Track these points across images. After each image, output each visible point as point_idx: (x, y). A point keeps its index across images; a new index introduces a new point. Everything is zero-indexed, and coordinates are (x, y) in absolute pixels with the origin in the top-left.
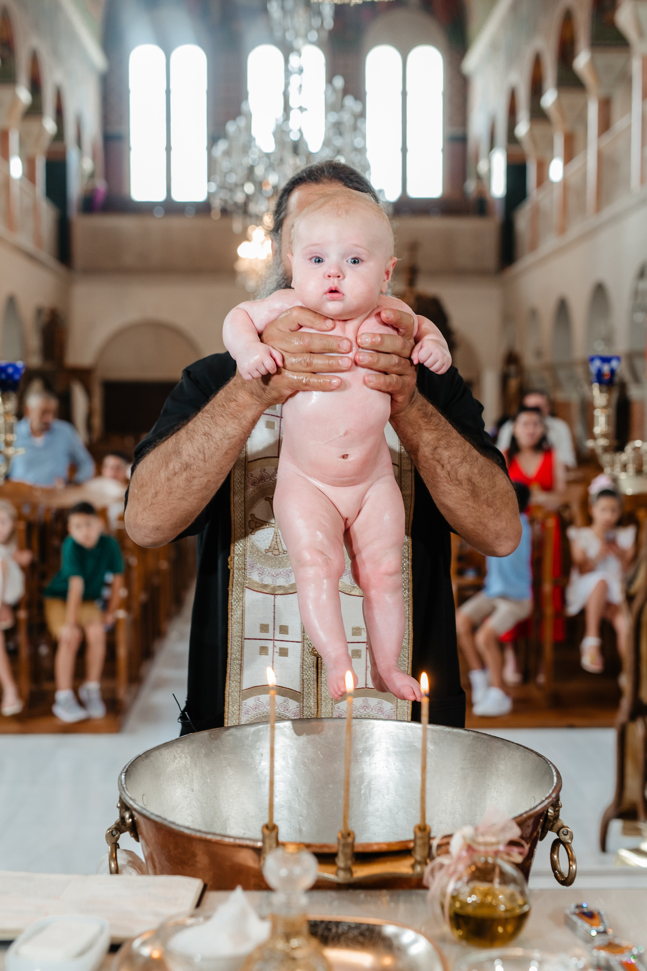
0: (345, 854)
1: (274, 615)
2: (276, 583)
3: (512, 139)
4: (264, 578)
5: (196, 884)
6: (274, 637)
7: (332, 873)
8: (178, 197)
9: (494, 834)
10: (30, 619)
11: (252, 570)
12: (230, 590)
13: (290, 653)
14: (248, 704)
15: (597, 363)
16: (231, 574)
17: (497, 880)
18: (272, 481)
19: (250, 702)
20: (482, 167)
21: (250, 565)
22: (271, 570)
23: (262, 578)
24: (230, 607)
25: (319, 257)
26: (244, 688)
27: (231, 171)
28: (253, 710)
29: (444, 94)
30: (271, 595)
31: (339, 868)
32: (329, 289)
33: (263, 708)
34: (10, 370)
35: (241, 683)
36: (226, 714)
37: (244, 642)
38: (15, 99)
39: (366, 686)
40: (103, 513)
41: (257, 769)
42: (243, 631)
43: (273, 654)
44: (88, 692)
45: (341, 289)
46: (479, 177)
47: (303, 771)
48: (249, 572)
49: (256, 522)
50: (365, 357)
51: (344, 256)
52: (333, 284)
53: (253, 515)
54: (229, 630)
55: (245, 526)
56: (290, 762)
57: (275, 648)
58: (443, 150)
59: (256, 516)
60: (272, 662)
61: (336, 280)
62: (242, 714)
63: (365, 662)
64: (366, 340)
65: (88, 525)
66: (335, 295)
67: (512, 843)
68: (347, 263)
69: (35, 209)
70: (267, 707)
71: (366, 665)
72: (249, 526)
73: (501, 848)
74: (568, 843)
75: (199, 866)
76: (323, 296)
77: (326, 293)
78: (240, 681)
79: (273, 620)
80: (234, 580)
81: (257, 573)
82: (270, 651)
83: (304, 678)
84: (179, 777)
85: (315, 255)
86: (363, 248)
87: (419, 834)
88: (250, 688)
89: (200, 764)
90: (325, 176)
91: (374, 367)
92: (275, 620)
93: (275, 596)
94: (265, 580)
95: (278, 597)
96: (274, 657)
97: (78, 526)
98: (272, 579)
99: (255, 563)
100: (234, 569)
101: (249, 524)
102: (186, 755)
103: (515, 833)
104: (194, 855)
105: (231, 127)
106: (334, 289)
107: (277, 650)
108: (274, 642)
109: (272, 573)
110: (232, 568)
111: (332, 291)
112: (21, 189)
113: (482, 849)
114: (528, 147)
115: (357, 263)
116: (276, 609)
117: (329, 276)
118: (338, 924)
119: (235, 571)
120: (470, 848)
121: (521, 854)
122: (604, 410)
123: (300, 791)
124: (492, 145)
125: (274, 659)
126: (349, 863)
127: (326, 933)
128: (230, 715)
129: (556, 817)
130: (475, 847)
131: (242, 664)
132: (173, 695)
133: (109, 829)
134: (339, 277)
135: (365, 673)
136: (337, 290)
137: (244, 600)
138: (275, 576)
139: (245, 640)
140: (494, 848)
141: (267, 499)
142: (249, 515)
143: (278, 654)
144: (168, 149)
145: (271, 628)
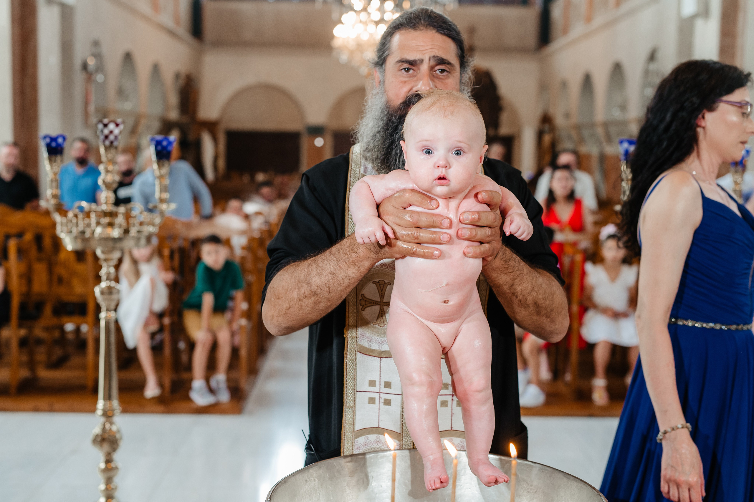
1: (380, 373)
2: (382, 349)
4: (372, 345)
6: (380, 391)
10: (172, 324)
11: (363, 338)
12: (345, 353)
13: (392, 403)
14: (359, 442)
16: (346, 341)
18: (378, 269)
19: (361, 440)
21: (361, 335)
22: (378, 338)
23: (371, 344)
24: (345, 366)
25: (430, 149)
26: (356, 429)
28: (363, 447)
30: (378, 358)
32: (438, 177)
33: (371, 445)
34: (164, 143)
35: (354, 425)
36: (342, 449)
37: (356, 393)
39: (451, 429)
40: (227, 243)
42: (355, 385)
43: (379, 404)
44: (218, 383)
45: (447, 177)
47: (404, 490)
48: (361, 339)
49: (365, 301)
50: (466, 232)
51: (449, 150)
52: (442, 173)
53: (363, 295)
54: (344, 384)
55: (357, 303)
57: (381, 399)
59: (365, 296)
60: (378, 409)
61: (444, 169)
62: (355, 449)
63: (451, 410)
64: (467, 217)
65: (217, 252)
66: (443, 181)
68: (452, 155)
70: (374, 445)
71: (452, 413)
72: (360, 304)
76: (433, 182)
77: (435, 180)
78: (353, 424)
79: (379, 377)
80: (348, 346)
81: (367, 341)
82: (377, 401)
83: (403, 423)
84: (310, 496)
85: (426, 147)
86: (465, 143)
88: (361, 429)
89: (325, 485)
90: (421, 23)
91: (472, 239)
92: (381, 377)
93: (381, 359)
94: (372, 346)
95: (383, 359)
96: (380, 406)
97: (209, 253)
98: (378, 345)
99: (364, 333)
100: (349, 337)
101: (360, 302)
102: (315, 479)
106: (442, 177)
107: (382, 400)
108: (380, 395)
109: (379, 340)
110: (347, 337)
111: (440, 178)
115: (459, 154)
116: (381, 369)
117: (439, 167)
119: (349, 339)
125: (380, 407)
128: (345, 450)
131: (355, 411)
132: (302, 430)
134: (446, 167)
135: (451, 419)
136: (445, 177)
137: (356, 361)
138: (381, 343)
139: (357, 392)
141: (374, 282)
142: (360, 296)
143: (383, 404)
145: (377, 383)
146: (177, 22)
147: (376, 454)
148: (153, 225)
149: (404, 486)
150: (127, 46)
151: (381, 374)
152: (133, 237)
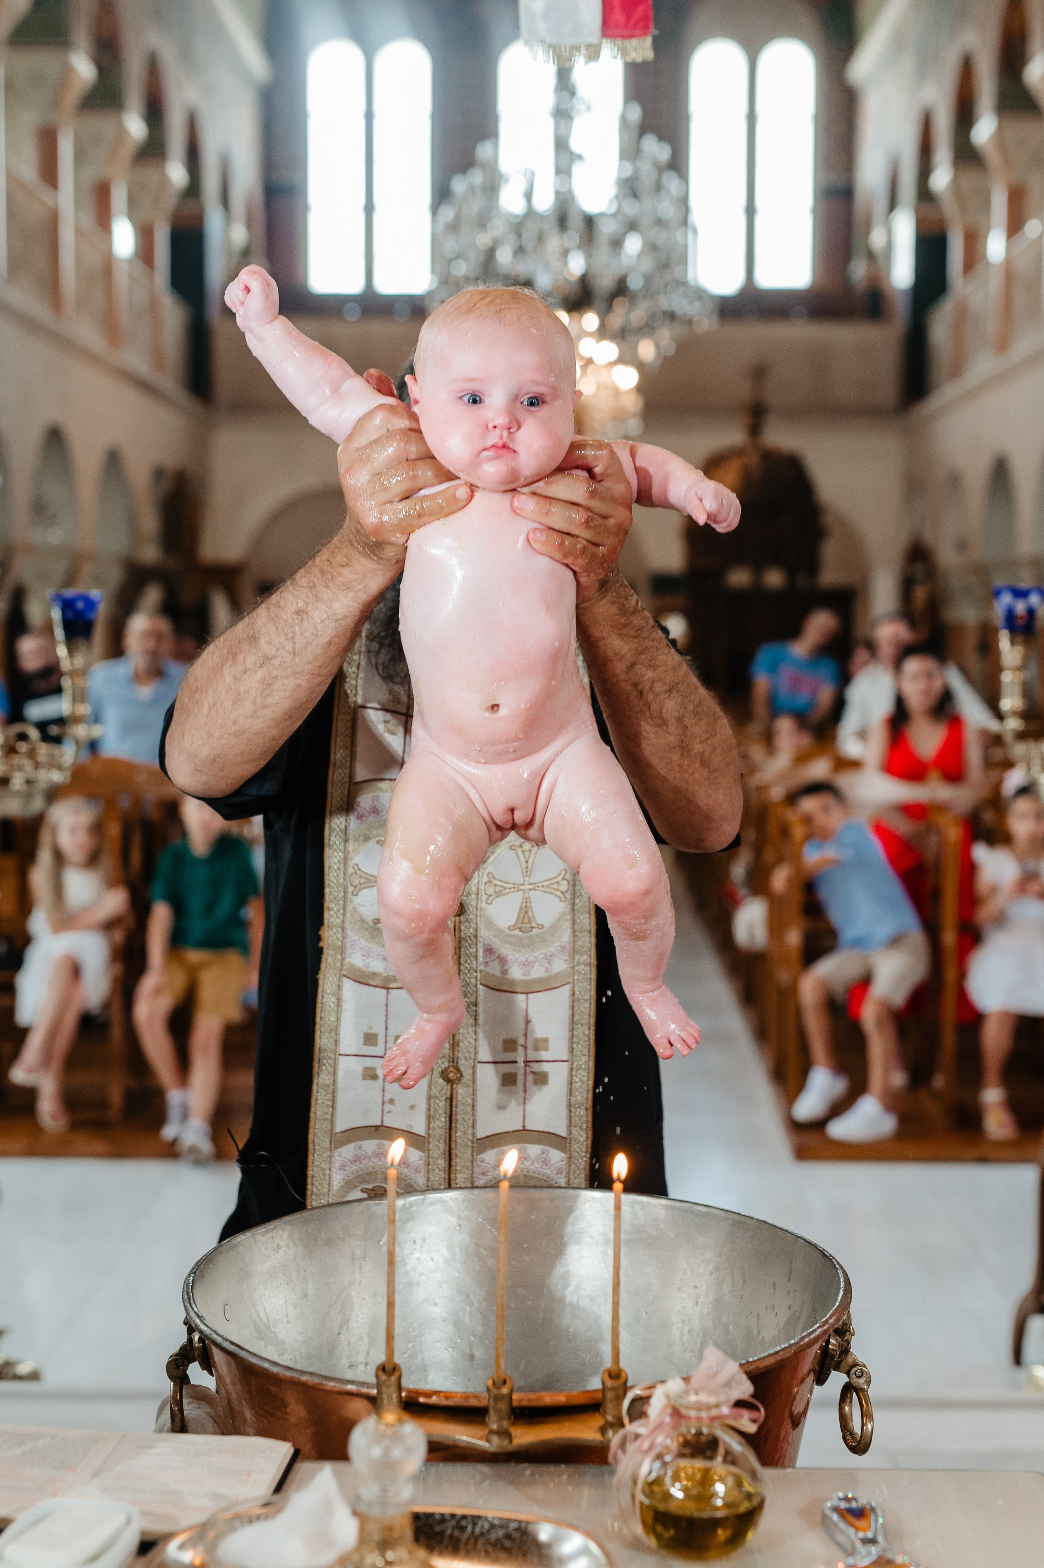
0: (498, 1411)
3: (924, 194)
4: (370, 963)
5: (283, 1450)
7: (481, 1438)
8: (385, 286)
9: (713, 1392)
11: (352, 949)
12: (321, 979)
14: (343, 1155)
15: (1007, 599)
16: (324, 955)
17: (719, 1459)
19: (347, 1151)
20: (877, 238)
23: (368, 963)
24: (319, 1004)
27: (458, 256)
29: (817, 119)
31: (492, 1432)
34: (80, 605)
38: (122, 132)
41: (406, 1264)
46: (871, 255)
47: (477, 1267)
49: (361, 876)
53: (356, 865)
56: (458, 1253)
58: (815, 211)
59: (360, 868)
60: (381, 1090)
61: (505, 432)
62: (334, 1170)
67: (740, 1404)
69: (153, 308)
72: (350, 883)
73: (725, 1410)
74: (863, 1390)
75: (292, 1420)
79: (385, 1026)
83: (430, 1115)
84: (285, 1275)
87: (609, 1383)
94: (372, 966)
95: (393, 992)
101: (350, 879)
103: (745, 1389)
104: (284, 1404)
105: (459, 185)
110: (323, 946)
112: (131, 277)
113: (693, 1414)
114: (949, 208)
116: (388, 1010)
117: (495, 427)
118: (476, 1519)
120: (676, 1413)
121: (754, 1421)
122: (1017, 672)
123: (472, 1297)
124: (892, 204)
126: (505, 1424)
127: (456, 1533)
129: (845, 1350)
130: (684, 1411)
133: (171, 1356)
137: (341, 995)
140: (714, 1412)
142: (350, 866)
144: (369, 208)
145: (381, 1039)
146: (158, 362)
147: (422, 1197)
148: (59, 768)
149: (476, 1260)
150: (54, 414)
151: (388, 1021)
152: (18, 792)
